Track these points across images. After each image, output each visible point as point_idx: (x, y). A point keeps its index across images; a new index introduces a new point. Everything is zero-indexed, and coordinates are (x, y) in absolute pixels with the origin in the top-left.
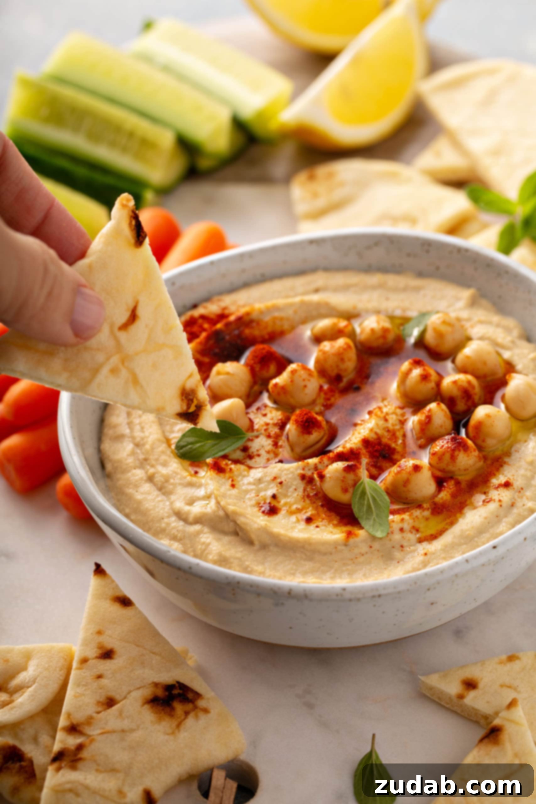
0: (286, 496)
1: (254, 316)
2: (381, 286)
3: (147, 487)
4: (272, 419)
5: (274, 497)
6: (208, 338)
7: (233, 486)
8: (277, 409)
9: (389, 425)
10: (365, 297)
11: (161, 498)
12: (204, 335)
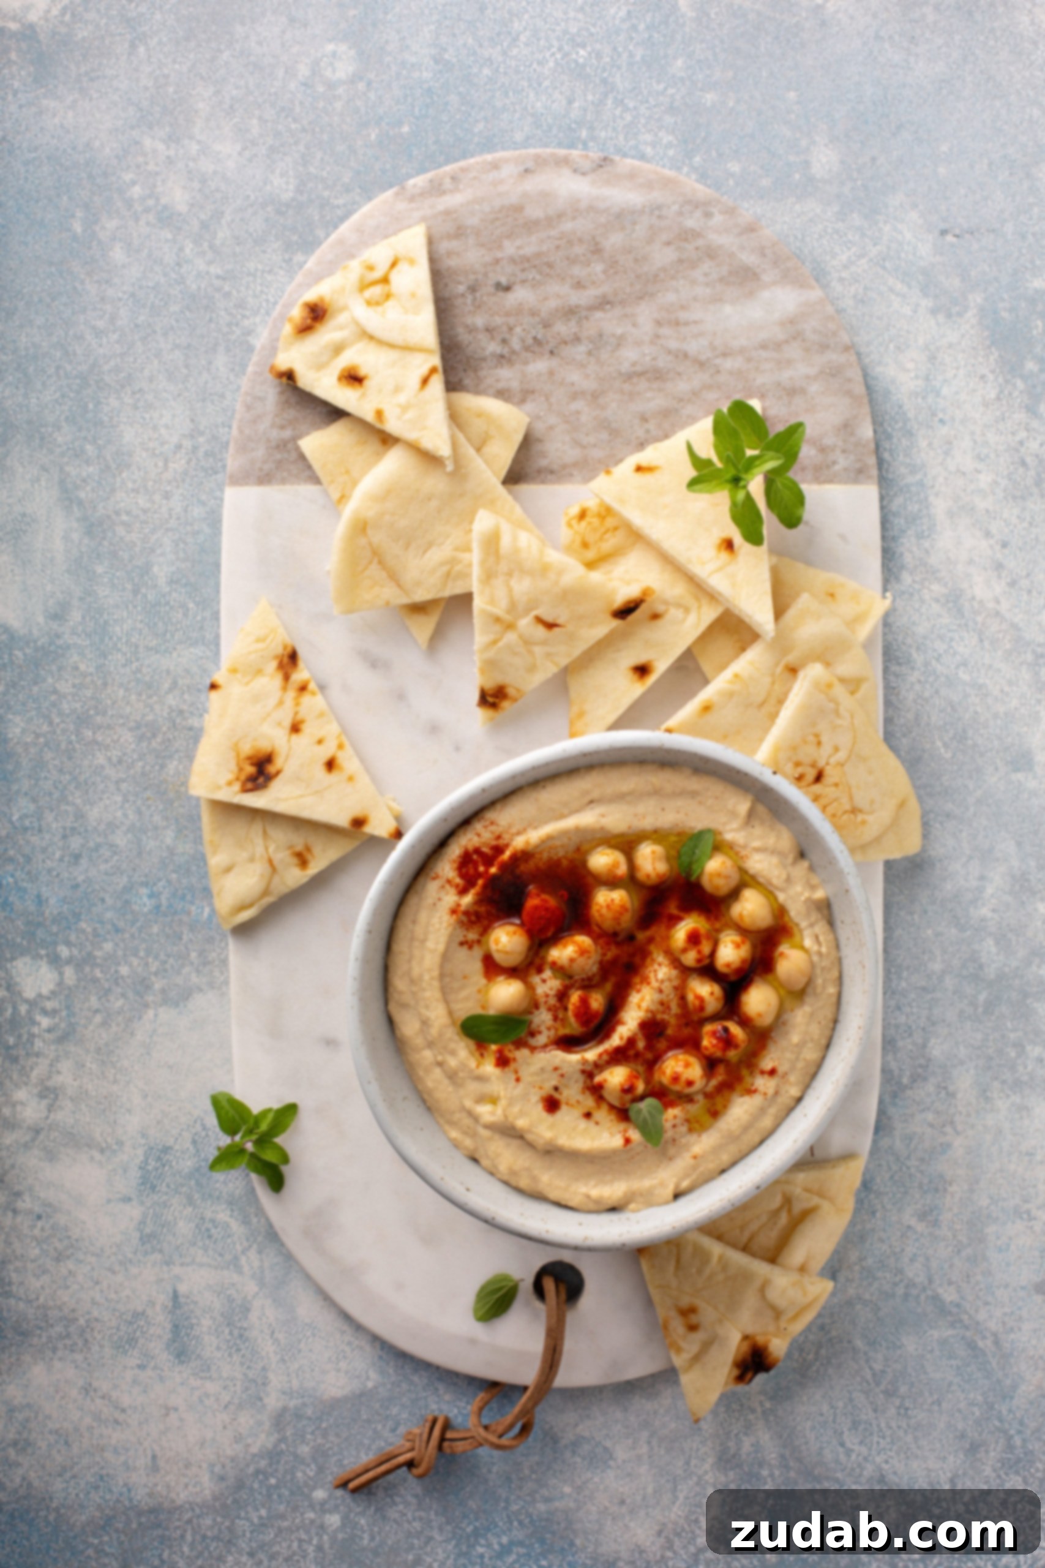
0: (566, 1086)
1: (530, 848)
2: (656, 792)
3: (437, 1072)
4: (551, 989)
5: (556, 1089)
6: (485, 887)
7: (518, 1080)
8: (555, 977)
9: (663, 997)
10: (641, 808)
11: (451, 1089)
12: (480, 882)
